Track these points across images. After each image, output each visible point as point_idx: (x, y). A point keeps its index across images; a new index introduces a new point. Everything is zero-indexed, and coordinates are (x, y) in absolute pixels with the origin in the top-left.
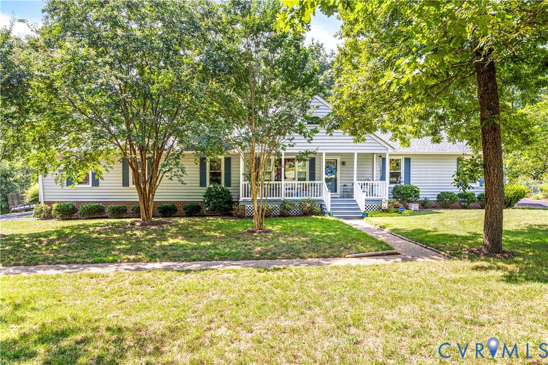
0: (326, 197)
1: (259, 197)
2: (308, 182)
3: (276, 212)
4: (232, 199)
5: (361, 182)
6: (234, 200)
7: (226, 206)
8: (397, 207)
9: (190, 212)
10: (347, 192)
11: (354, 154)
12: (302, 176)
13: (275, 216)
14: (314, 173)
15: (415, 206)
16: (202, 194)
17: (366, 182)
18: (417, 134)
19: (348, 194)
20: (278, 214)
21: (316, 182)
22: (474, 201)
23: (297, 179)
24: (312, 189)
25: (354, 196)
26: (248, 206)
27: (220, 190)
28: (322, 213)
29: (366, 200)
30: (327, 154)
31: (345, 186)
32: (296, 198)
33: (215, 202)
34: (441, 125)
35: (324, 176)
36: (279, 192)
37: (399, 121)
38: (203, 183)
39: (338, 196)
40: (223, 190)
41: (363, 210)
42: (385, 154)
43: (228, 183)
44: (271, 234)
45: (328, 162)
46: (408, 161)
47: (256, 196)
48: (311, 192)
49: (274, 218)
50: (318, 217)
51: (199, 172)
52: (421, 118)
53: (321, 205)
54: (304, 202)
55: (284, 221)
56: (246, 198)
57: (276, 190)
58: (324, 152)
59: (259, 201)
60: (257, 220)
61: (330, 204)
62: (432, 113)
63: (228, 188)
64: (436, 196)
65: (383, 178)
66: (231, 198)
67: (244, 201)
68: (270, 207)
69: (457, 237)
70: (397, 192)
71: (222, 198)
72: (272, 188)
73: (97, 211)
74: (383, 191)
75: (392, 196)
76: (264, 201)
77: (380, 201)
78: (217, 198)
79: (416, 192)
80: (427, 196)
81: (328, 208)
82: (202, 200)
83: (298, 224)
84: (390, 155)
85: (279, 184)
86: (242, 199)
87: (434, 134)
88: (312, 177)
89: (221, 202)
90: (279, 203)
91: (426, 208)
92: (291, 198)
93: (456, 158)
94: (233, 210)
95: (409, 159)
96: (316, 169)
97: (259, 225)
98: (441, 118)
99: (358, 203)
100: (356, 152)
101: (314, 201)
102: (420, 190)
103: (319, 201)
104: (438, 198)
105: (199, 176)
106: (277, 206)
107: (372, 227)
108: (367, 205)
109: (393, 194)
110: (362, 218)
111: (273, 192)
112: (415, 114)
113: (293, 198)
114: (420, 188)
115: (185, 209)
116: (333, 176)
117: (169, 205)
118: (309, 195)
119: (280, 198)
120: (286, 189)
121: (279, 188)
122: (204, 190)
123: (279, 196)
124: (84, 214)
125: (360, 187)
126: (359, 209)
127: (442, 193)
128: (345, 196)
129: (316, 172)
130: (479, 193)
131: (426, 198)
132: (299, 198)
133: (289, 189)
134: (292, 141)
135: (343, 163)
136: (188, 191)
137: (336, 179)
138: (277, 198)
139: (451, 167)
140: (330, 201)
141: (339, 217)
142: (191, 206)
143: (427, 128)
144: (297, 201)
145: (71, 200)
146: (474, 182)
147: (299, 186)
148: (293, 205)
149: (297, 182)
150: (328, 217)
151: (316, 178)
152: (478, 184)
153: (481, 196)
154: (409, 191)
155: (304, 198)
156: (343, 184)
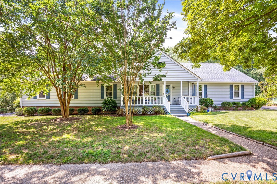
0: (167, 104)
1: (129, 104)
3: (140, 112)
4: (117, 105)
6: (118, 106)
7: (114, 109)
8: (205, 109)
9: (94, 112)
10: (176, 102)
11: (180, 82)
12: (153, 94)
13: (139, 115)
14: (159, 92)
15: (211, 109)
16: (101, 103)
20: (141, 113)
22: (240, 106)
23: (150, 95)
24: (158, 100)
25: (181, 104)
26: (125, 109)
27: (110, 100)
28: (165, 113)
29: (189, 106)
31: (174, 99)
32: (150, 105)
33: (107, 107)
36: (141, 102)
38: (102, 97)
39: (172, 104)
40: (112, 100)
41: (187, 111)
42: (196, 82)
43: (115, 97)
44: (138, 130)
45: (166, 87)
47: (127, 103)
48: (158, 102)
49: (139, 116)
50: (163, 115)
51: (100, 92)
53: (164, 108)
54: (155, 107)
55: (145, 118)
56: (124, 105)
57: (139, 101)
58: (165, 81)
59: (129, 107)
60: (128, 119)
61: (169, 108)
63: (115, 100)
64: (220, 104)
65: (194, 95)
68: (137, 110)
70: (202, 102)
71: (112, 105)
72: (138, 100)
74: (196, 100)
76: (133, 106)
77: (195, 106)
78: (109, 105)
79: (212, 101)
80: (216, 104)
81: (168, 110)
82: (101, 106)
83: (154, 121)
85: (141, 97)
86: (122, 105)
88: (158, 94)
89: (110, 107)
90: (141, 107)
91: (216, 110)
92: (147, 105)
93: (229, 85)
94: (116, 111)
95: (206, 85)
96: (160, 90)
97: (129, 123)
99: (184, 107)
100: (182, 81)
101: (160, 106)
102: (214, 101)
103: (163, 106)
104: (221, 105)
105: (100, 93)
106: (140, 109)
108: (189, 109)
110: (187, 116)
111: (138, 102)
113: (149, 105)
114: (214, 100)
115: (92, 110)
117: (84, 108)
118: (157, 103)
119: (142, 105)
120: (145, 100)
121: (141, 100)
122: (103, 100)
123: (141, 104)
125: (185, 99)
126: (184, 111)
127: (224, 102)
128: (175, 104)
129: (160, 92)
131: (216, 105)
132: (152, 105)
133: (147, 100)
134: (150, 71)
135: (174, 87)
136: (95, 101)
137: (170, 95)
138: (141, 105)
139: (227, 89)
142: (95, 109)
144: (151, 106)
145: (34, 106)
146: (238, 97)
147: (152, 99)
148: (149, 109)
149: (150, 97)
150: (169, 116)
151: (160, 95)
152: (240, 98)
153: (244, 104)
154: (209, 101)
155: (155, 105)
156: (174, 98)
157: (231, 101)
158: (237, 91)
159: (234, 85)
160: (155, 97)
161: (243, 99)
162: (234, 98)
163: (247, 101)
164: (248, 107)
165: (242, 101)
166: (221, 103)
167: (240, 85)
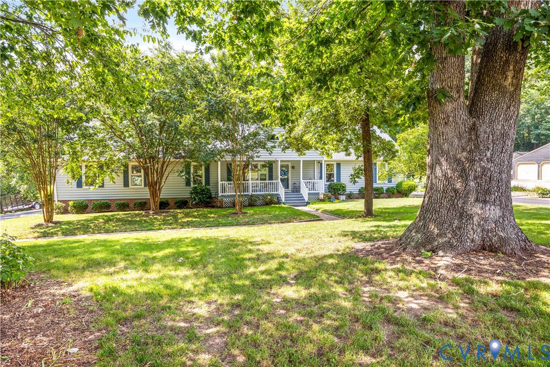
0: (281, 191)
2: (267, 181)
5: (305, 181)
6: (214, 196)
7: (208, 200)
8: (329, 198)
9: (180, 206)
11: (300, 161)
12: (264, 177)
13: (245, 206)
14: (272, 175)
16: (189, 192)
17: (309, 181)
18: (337, 150)
19: (297, 189)
20: (247, 204)
21: (274, 181)
22: (382, 193)
23: (259, 179)
24: (271, 187)
25: (301, 191)
26: (225, 199)
28: (279, 202)
29: (309, 194)
30: (281, 161)
31: (295, 184)
32: (260, 193)
33: (200, 198)
34: (350, 145)
35: (280, 177)
36: (247, 189)
37: (325, 144)
38: (188, 184)
39: (290, 191)
40: (205, 188)
41: (306, 200)
42: (322, 161)
43: (208, 182)
45: (282, 166)
46: (339, 165)
48: (271, 189)
50: (276, 205)
52: (337, 141)
53: (278, 197)
54: (266, 196)
56: (224, 194)
57: (245, 187)
58: (279, 160)
60: (238, 206)
61: (284, 196)
62: (344, 138)
63: (208, 187)
64: (358, 190)
65: (321, 178)
66: (211, 195)
67: (222, 196)
69: (357, 211)
70: (331, 188)
71: (205, 194)
73: (106, 206)
74: (321, 186)
75: (328, 191)
77: (318, 194)
78: (202, 194)
79: (343, 187)
81: (283, 199)
82: (190, 197)
83: (264, 209)
84: (325, 161)
85: (247, 183)
86: (220, 194)
87: (346, 150)
88: (271, 178)
89: (204, 197)
90: (247, 197)
91: (351, 199)
92: (256, 193)
94: (213, 203)
95: (340, 164)
96: (274, 172)
97: (239, 209)
98: (350, 141)
99: (304, 196)
100: (302, 160)
101: (272, 195)
102: (347, 186)
103: (276, 195)
106: (246, 199)
107: (312, 210)
108: (310, 197)
109: (328, 188)
110: (306, 205)
111: (243, 189)
112: (333, 140)
113: (258, 193)
114: (347, 184)
115: (176, 203)
116: (286, 177)
117: (164, 200)
118: (269, 191)
119: (248, 193)
120: (253, 187)
121: (247, 186)
122: (190, 189)
124: (96, 209)
125: (305, 185)
126: (304, 200)
127: (361, 188)
128: (294, 191)
129: (274, 174)
130: (386, 188)
131: (351, 192)
132: (262, 193)
133: (255, 187)
135: (293, 167)
136: (176, 190)
137: (288, 179)
138: (246, 193)
140: (284, 195)
141: (291, 205)
143: (342, 147)
144: (261, 195)
147: (262, 184)
148: (258, 198)
149: (260, 182)
150: (283, 205)
151: (274, 179)
152: (387, 181)
154: (339, 187)
155: (266, 193)
156: (293, 183)
160: (266, 182)
161: (391, 182)
162: (378, 182)
163: (395, 185)
164: (393, 193)
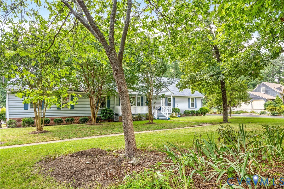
25: (162, 112)
70: (173, 110)
74: (170, 110)
77: (170, 113)
80: (182, 112)
88: (142, 105)
91: (181, 116)
93: (188, 98)
95: (174, 98)
110: (168, 120)
114: (180, 109)
125: (165, 108)
126: (165, 117)
139: (187, 101)
146: (193, 107)
152: (194, 108)
153: (197, 112)
157: (190, 110)
158: (193, 102)
159: (191, 98)
161: (196, 108)
162: (191, 108)
163: (198, 110)
164: (199, 114)
165: (195, 110)
166: (184, 111)
167: (194, 98)
